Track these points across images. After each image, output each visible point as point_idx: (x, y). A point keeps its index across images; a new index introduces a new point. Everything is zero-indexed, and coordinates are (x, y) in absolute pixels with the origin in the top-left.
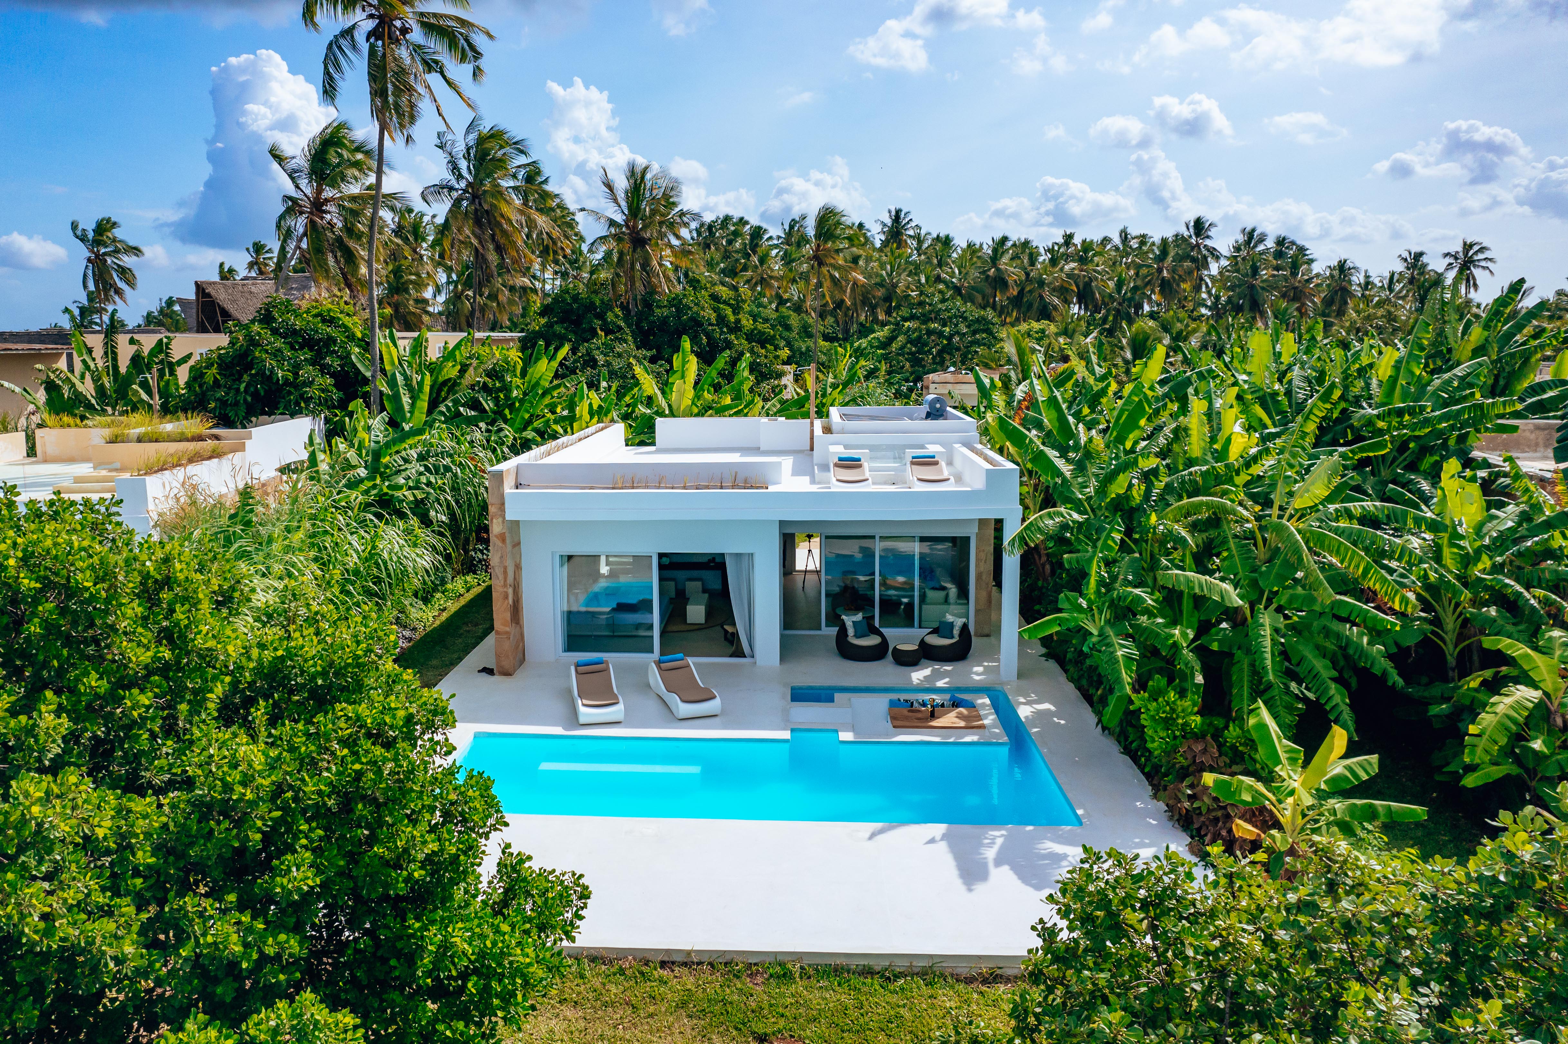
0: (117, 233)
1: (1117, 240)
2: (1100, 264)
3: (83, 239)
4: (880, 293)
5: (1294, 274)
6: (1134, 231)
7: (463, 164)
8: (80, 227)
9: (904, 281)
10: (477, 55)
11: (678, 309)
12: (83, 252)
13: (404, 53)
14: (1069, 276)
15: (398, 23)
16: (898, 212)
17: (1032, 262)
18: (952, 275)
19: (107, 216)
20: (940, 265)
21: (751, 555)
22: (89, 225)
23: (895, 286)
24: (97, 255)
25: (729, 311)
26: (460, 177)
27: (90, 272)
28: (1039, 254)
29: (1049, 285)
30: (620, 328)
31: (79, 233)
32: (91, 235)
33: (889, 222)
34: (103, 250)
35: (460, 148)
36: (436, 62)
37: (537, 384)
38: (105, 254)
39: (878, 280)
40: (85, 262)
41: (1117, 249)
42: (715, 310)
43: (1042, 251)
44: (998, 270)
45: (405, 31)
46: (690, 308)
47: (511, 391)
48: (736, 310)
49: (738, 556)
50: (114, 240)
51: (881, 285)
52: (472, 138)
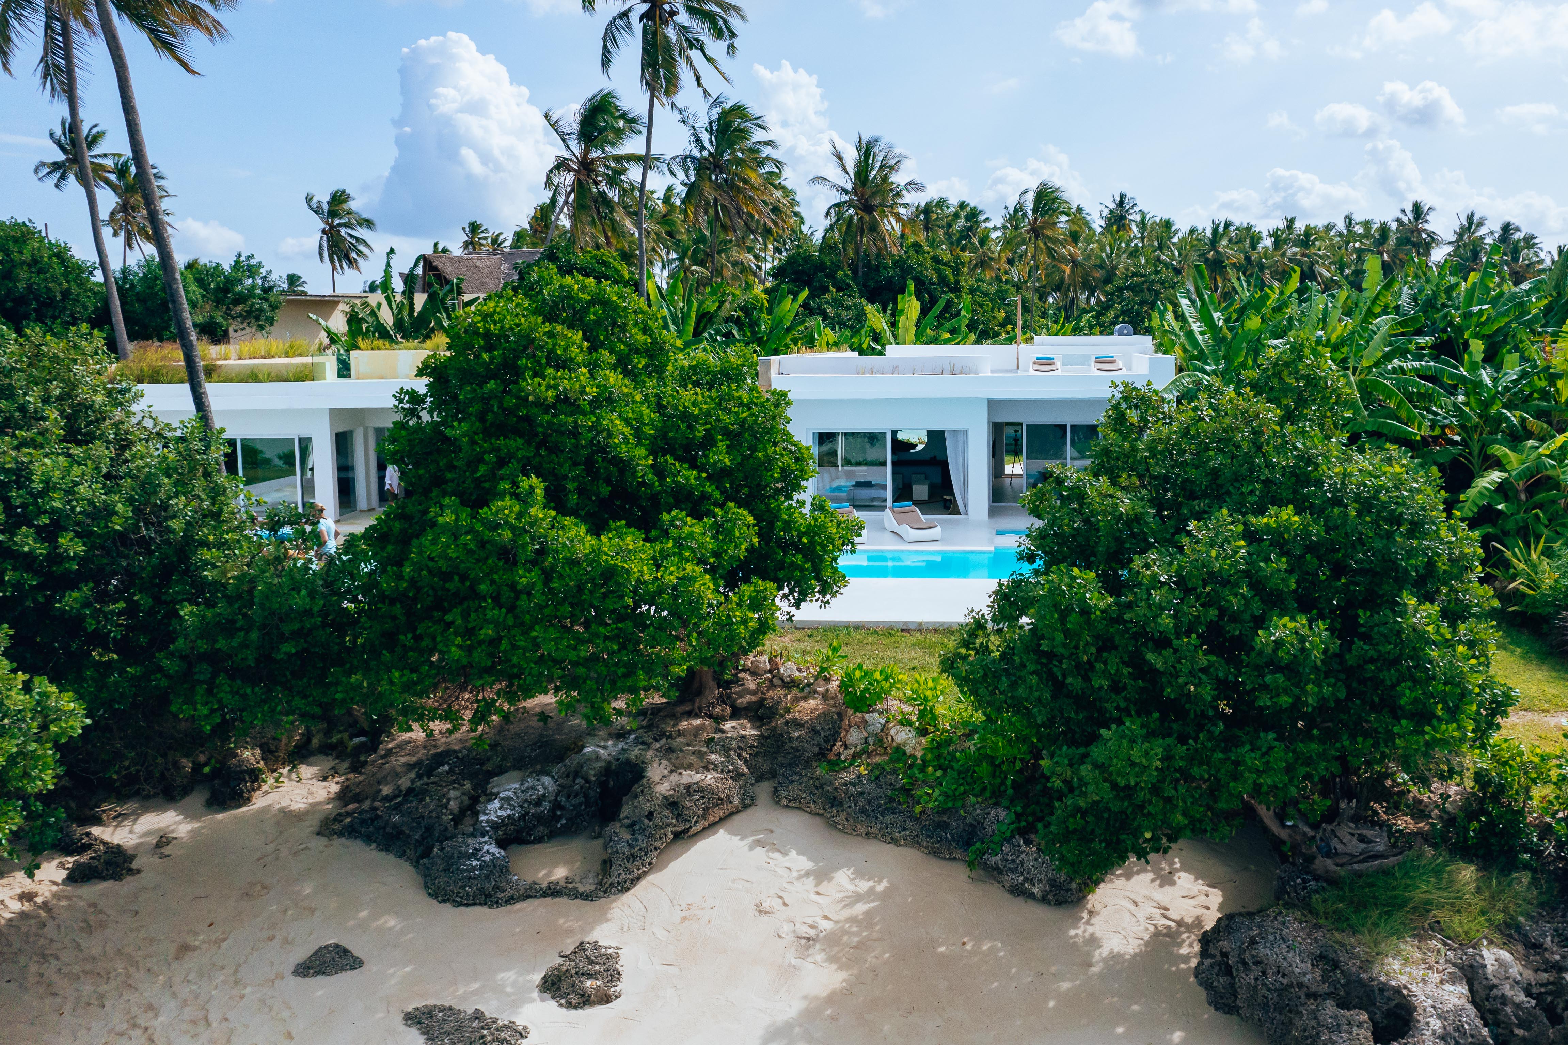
0: (353, 205)
1: (1341, 226)
2: (1321, 248)
3: (317, 211)
4: (1099, 274)
5: (1515, 259)
6: (1358, 217)
7: (705, 137)
8: (315, 200)
9: (1124, 263)
10: (733, 35)
11: (902, 269)
12: (318, 224)
13: (671, 33)
14: (1291, 260)
15: (667, 7)
16: (1123, 196)
17: (1254, 246)
18: (1172, 258)
19: (342, 188)
20: (1160, 248)
21: (965, 431)
22: (323, 197)
23: (1115, 268)
24: (332, 227)
25: (949, 272)
26: (702, 148)
27: (325, 244)
28: (1261, 238)
29: (1269, 268)
30: (849, 286)
31: (314, 205)
32: (326, 207)
33: (1112, 206)
34: (337, 222)
35: (702, 123)
36: (698, 40)
37: (781, 321)
38: (339, 225)
39: (1098, 261)
40: (319, 234)
41: (1340, 234)
42: (937, 271)
43: (1265, 234)
44: (1217, 252)
45: (673, 13)
46: (913, 269)
47: (759, 326)
48: (956, 271)
49: (955, 432)
50: (349, 213)
51: (1101, 267)
52: (716, 111)
